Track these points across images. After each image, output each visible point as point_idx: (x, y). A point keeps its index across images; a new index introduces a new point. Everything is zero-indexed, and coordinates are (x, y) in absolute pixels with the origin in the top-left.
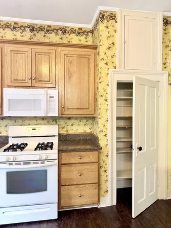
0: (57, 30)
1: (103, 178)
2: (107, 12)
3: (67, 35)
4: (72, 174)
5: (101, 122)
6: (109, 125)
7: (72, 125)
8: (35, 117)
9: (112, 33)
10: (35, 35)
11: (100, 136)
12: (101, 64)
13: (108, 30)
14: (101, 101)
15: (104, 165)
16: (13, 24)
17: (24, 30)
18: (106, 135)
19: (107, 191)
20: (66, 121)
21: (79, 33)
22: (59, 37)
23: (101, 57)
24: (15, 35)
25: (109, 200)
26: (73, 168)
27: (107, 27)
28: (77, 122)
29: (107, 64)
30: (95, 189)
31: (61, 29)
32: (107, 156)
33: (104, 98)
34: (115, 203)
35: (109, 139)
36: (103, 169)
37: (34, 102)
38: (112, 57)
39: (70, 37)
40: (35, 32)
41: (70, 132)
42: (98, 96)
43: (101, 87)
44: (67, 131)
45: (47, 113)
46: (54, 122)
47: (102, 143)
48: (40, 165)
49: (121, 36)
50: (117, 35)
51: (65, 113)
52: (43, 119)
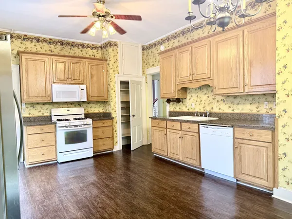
0: (78, 45)
1: (115, 135)
2: (113, 41)
3: (85, 49)
4: (99, 132)
5: (112, 104)
6: (117, 105)
7: (91, 108)
8: (66, 102)
9: (116, 54)
10: (63, 47)
11: (113, 112)
12: (111, 71)
13: (113, 52)
14: (112, 92)
15: (115, 128)
16: (48, 40)
17: (56, 44)
18: (115, 111)
19: (117, 142)
20: (87, 105)
21: (93, 48)
22: (80, 50)
23: (110, 67)
24: (51, 47)
25: (118, 147)
26: (99, 129)
27: (113, 50)
28: (94, 105)
29: (114, 71)
30: (111, 140)
32: (116, 123)
33: (113, 90)
34: (121, 149)
35: (117, 113)
36: (114, 130)
37: (73, 93)
38: (117, 67)
39: (87, 50)
40: (64, 46)
41: (90, 112)
42: (110, 90)
43: (112, 84)
46: (79, 106)
47: (113, 116)
48: (83, 127)
50: (119, 55)
51: (90, 99)
52: (72, 104)
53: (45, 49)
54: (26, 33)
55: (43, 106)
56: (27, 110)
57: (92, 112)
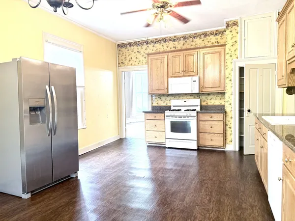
0: (201, 35)
2: (230, 21)
3: (207, 37)
4: (206, 126)
5: (227, 96)
7: (211, 99)
8: (186, 94)
9: (235, 34)
11: (227, 105)
12: (227, 57)
13: (232, 33)
14: (227, 81)
15: (229, 124)
16: (173, 38)
17: (180, 40)
19: (231, 141)
20: (206, 96)
22: (202, 39)
24: (174, 44)
25: (232, 147)
26: (207, 123)
27: (231, 31)
28: (214, 97)
29: (231, 56)
30: (222, 137)
31: (203, 34)
32: (232, 118)
33: (229, 79)
36: (228, 126)
38: (235, 51)
39: (209, 38)
40: (187, 40)
41: (209, 104)
42: (226, 78)
44: (207, 103)
45: (192, 91)
46: (198, 97)
47: (228, 109)
49: (241, 35)
50: (239, 35)
51: (204, 90)
52: (191, 96)
53: (170, 47)
54: (156, 37)
55: (167, 98)
56: (156, 100)
57: (212, 104)
